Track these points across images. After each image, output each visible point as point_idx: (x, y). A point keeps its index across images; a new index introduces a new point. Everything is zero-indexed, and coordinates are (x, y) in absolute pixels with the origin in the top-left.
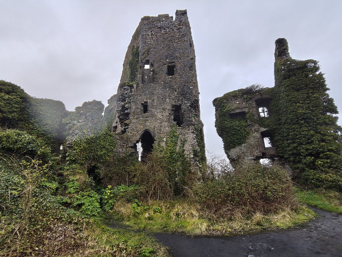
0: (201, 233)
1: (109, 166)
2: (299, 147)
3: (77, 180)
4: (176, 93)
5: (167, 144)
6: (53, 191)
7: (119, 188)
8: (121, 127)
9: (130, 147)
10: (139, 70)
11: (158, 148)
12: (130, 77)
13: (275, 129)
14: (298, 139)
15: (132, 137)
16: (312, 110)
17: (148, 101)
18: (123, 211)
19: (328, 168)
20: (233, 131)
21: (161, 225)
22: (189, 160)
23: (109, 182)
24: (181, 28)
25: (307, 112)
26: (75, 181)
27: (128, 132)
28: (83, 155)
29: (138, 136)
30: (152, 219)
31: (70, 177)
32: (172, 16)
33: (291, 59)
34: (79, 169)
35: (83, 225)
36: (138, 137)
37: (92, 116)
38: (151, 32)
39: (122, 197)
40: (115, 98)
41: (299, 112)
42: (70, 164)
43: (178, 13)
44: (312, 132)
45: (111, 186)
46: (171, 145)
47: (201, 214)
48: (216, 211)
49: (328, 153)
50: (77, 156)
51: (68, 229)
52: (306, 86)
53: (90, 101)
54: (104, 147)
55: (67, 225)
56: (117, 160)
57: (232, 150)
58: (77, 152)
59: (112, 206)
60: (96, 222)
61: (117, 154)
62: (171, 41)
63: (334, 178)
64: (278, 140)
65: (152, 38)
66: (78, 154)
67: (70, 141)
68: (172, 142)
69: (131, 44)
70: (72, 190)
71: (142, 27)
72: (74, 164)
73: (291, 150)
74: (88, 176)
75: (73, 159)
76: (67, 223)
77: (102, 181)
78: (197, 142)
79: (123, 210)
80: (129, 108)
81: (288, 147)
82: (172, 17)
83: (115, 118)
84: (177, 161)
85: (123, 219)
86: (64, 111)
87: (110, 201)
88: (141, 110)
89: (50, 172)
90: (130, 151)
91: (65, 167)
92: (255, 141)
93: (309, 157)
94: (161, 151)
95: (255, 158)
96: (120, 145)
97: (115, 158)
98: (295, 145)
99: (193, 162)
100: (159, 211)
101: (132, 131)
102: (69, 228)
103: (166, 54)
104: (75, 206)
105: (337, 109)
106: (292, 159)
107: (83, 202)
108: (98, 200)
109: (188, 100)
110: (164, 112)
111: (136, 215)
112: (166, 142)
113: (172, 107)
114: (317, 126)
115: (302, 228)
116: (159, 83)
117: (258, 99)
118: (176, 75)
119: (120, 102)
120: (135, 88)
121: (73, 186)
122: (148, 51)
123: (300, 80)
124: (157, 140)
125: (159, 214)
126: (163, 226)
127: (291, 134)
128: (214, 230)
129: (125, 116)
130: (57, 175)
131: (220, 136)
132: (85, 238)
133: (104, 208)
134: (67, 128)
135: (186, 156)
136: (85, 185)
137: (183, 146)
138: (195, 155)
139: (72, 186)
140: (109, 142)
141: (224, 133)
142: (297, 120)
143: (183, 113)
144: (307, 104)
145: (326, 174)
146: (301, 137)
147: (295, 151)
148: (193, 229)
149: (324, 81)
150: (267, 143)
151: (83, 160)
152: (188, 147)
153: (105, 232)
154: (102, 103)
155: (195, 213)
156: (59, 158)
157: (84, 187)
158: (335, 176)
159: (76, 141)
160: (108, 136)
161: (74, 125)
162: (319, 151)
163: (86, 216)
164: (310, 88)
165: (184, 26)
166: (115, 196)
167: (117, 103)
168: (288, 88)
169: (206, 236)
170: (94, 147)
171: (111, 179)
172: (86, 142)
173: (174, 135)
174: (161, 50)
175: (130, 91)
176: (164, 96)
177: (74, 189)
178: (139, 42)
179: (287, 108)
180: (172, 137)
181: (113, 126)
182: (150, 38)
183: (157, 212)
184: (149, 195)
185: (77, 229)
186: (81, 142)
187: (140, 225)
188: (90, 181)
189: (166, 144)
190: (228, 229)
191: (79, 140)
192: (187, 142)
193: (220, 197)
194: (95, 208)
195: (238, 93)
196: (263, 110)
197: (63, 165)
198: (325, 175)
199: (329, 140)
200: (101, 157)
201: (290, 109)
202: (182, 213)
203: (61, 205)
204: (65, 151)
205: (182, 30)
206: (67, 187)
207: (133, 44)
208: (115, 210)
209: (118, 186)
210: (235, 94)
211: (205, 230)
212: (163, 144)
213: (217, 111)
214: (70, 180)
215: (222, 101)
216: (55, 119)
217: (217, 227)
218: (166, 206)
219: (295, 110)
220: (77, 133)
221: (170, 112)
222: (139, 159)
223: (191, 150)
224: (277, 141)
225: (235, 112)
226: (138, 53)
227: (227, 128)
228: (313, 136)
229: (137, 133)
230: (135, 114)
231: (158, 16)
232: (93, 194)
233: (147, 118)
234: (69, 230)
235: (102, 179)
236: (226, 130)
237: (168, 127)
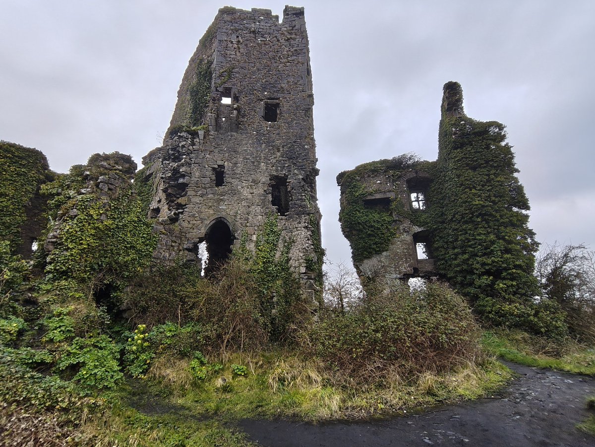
0: (331, 415)
1: (140, 286)
2: (471, 260)
3: (68, 314)
4: (279, 154)
5: (259, 246)
6: (8, 337)
7: (162, 330)
8: (170, 210)
9: (186, 249)
10: (211, 104)
11: (242, 252)
12: (191, 117)
13: (435, 230)
14: (470, 246)
15: (191, 230)
16: (493, 202)
17: (226, 164)
18: (171, 377)
19: (513, 295)
20: (369, 230)
21: (251, 403)
22: (297, 276)
23: (140, 317)
24: (294, 39)
25: (487, 203)
26: (65, 315)
27: (184, 221)
28: (86, 261)
29: (203, 228)
30: (230, 391)
31: (52, 307)
32: (277, 14)
33: (467, 118)
34: (76, 291)
35: (82, 411)
36: (203, 231)
37: (110, 184)
38: (238, 37)
39: (169, 347)
40: (160, 153)
41: (474, 203)
42: (54, 279)
43: (287, 11)
44: (492, 237)
45: (144, 326)
46: (267, 248)
47: (325, 376)
48: (354, 371)
49: (514, 271)
50: (73, 263)
51: (44, 424)
52: (487, 162)
53: (106, 153)
54: (133, 247)
55: (41, 414)
56: (158, 273)
57: (365, 261)
58: (72, 255)
59: (146, 366)
60: (111, 403)
61: (159, 261)
62: (274, 58)
63: (522, 310)
64: (439, 247)
65: (239, 48)
66: (74, 259)
67: (56, 231)
68: (268, 243)
69: (195, 54)
70: (57, 335)
71: (219, 26)
72: (64, 279)
73: (458, 265)
74: (95, 305)
75: (62, 268)
76: (43, 410)
77: (125, 315)
78: (312, 245)
79: (170, 374)
80: (186, 174)
81: (455, 259)
82: (277, 17)
83: (156, 193)
84: (275, 278)
85: (170, 392)
86: (44, 172)
87: (143, 357)
88: (211, 179)
89: (4, 297)
90: (186, 256)
91: (43, 286)
92: (404, 249)
93: (485, 277)
94: (247, 259)
95: (402, 277)
96: (166, 245)
97: (154, 270)
98: (466, 256)
99: (305, 281)
100: (243, 374)
101: (192, 219)
102: (47, 423)
103: (263, 81)
104: (64, 368)
105: (529, 202)
106: (459, 279)
107: (81, 360)
108: (116, 354)
109: (301, 168)
110: (254, 187)
111: (197, 384)
112: (257, 242)
113: (270, 180)
114: (500, 228)
115: (500, 397)
116: (247, 133)
117: (412, 178)
118: (280, 122)
119: (168, 162)
120: (201, 137)
121: (60, 327)
122: (230, 72)
123: (479, 152)
124: (240, 238)
125: (244, 379)
126: (254, 405)
127: (460, 238)
128: (353, 408)
129: (179, 189)
130: (21, 302)
131: (346, 236)
132: (85, 442)
133: (129, 371)
134: (52, 204)
135: (292, 269)
136: (88, 323)
137: (288, 252)
138: (309, 268)
139: (58, 326)
140: (144, 237)
141: (354, 232)
142: (470, 216)
143: (290, 192)
144: (487, 191)
145: (510, 304)
146: (475, 243)
147: (465, 267)
148: (315, 408)
149: (512, 158)
150: (421, 252)
151: (85, 272)
152: (296, 254)
153: (133, 424)
154: (133, 159)
155: (314, 375)
156: (30, 267)
157: (86, 328)
158: (523, 306)
159: (72, 232)
160: (142, 225)
161: (69, 198)
162: (501, 267)
163: (89, 392)
164: (491, 166)
165: (298, 36)
166: (152, 345)
167: (163, 164)
168: (460, 163)
169: (340, 421)
170: (111, 245)
171: (144, 310)
172: (94, 235)
173: (272, 231)
174: (254, 72)
175: (190, 142)
176: (256, 157)
177: (62, 332)
178: (213, 53)
179: (456, 195)
180: (268, 234)
181: (151, 208)
182: (235, 48)
183: (241, 375)
184: (223, 342)
185: (68, 422)
186: (82, 235)
187: (207, 405)
188: (99, 314)
189: (257, 246)
190: (379, 405)
191: (79, 229)
192: (296, 244)
193: (360, 344)
194: (108, 372)
195: (380, 166)
196: (418, 197)
197: (38, 281)
198: (510, 306)
199: (516, 250)
200: (125, 266)
201: (461, 198)
202: (289, 376)
203: (28, 369)
204: (44, 252)
205: (295, 42)
206: (47, 328)
207: (201, 56)
208: (153, 375)
209: (159, 326)
210: (375, 167)
211: (337, 408)
212: (251, 247)
213: (344, 195)
214: (54, 313)
215: (353, 178)
216: (22, 185)
217: (359, 401)
218: (257, 363)
219: (469, 200)
220: (76, 216)
221: (266, 189)
222: (201, 273)
223: (302, 258)
224: (437, 249)
225: (374, 198)
226: (211, 73)
227: (359, 223)
228: (493, 243)
229: (202, 223)
230: (199, 187)
231: (251, 10)
232: (104, 343)
233: (222, 195)
234: (46, 425)
235: (124, 311)
236: (358, 228)
237: (262, 216)
